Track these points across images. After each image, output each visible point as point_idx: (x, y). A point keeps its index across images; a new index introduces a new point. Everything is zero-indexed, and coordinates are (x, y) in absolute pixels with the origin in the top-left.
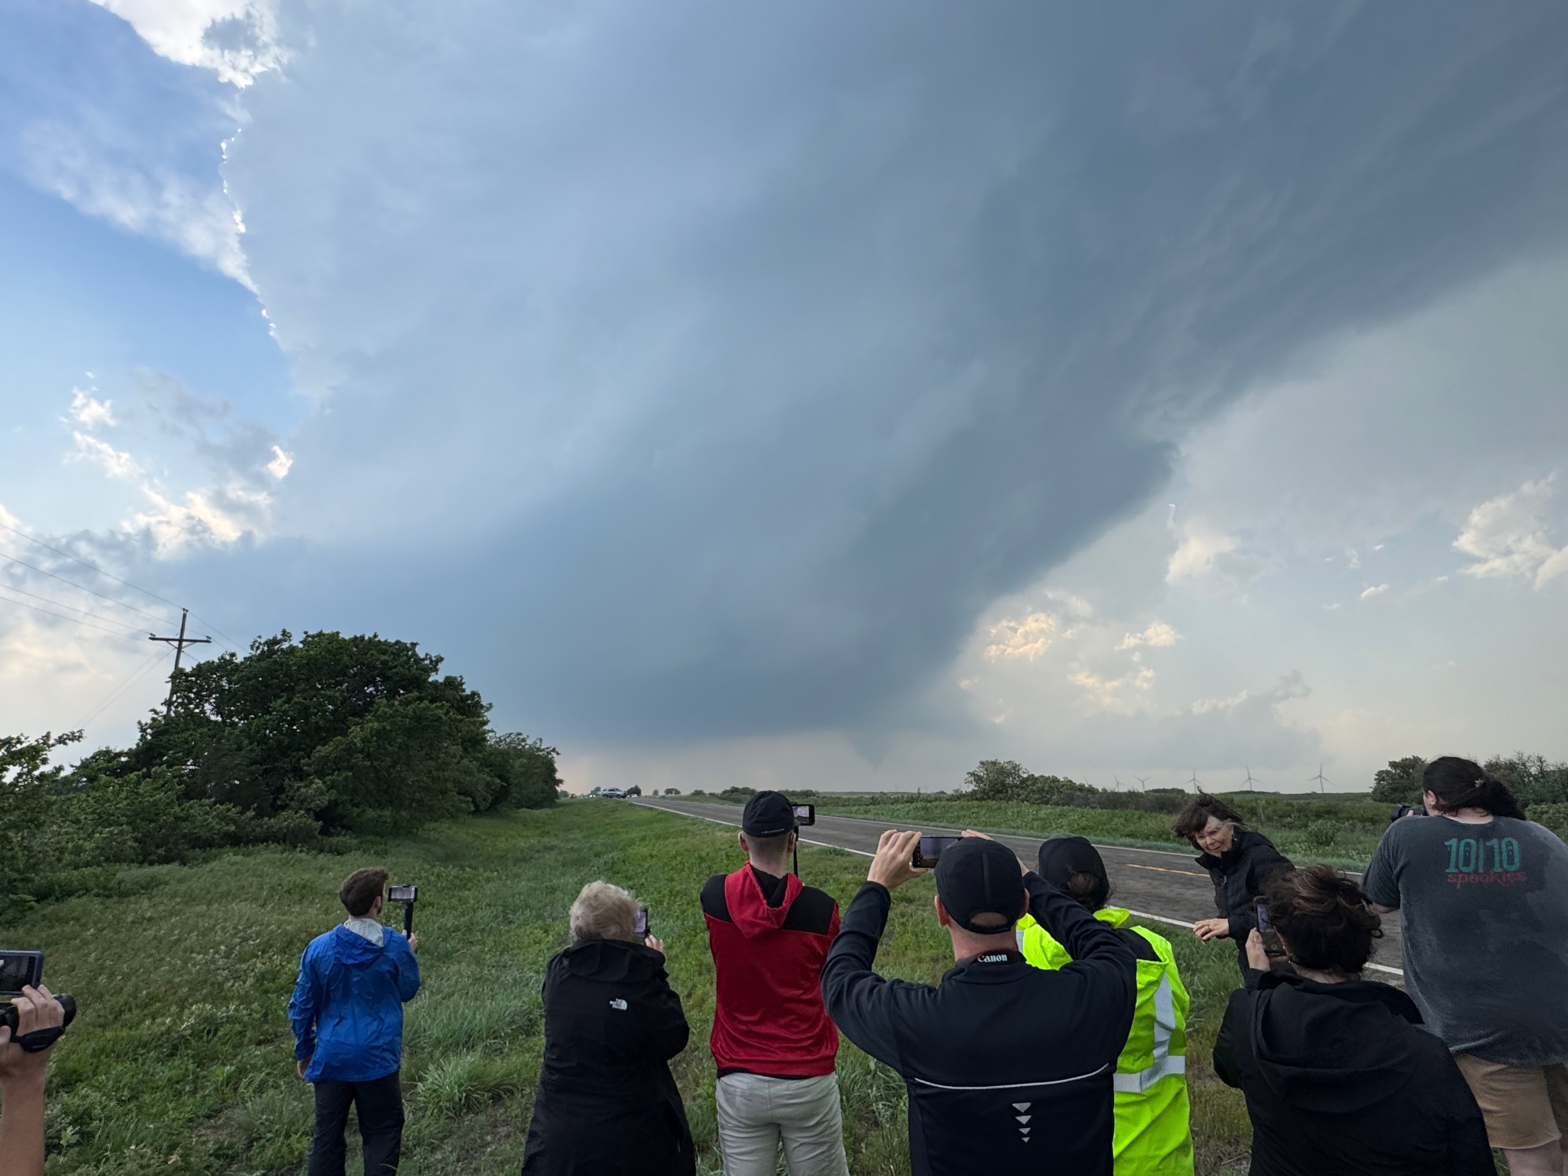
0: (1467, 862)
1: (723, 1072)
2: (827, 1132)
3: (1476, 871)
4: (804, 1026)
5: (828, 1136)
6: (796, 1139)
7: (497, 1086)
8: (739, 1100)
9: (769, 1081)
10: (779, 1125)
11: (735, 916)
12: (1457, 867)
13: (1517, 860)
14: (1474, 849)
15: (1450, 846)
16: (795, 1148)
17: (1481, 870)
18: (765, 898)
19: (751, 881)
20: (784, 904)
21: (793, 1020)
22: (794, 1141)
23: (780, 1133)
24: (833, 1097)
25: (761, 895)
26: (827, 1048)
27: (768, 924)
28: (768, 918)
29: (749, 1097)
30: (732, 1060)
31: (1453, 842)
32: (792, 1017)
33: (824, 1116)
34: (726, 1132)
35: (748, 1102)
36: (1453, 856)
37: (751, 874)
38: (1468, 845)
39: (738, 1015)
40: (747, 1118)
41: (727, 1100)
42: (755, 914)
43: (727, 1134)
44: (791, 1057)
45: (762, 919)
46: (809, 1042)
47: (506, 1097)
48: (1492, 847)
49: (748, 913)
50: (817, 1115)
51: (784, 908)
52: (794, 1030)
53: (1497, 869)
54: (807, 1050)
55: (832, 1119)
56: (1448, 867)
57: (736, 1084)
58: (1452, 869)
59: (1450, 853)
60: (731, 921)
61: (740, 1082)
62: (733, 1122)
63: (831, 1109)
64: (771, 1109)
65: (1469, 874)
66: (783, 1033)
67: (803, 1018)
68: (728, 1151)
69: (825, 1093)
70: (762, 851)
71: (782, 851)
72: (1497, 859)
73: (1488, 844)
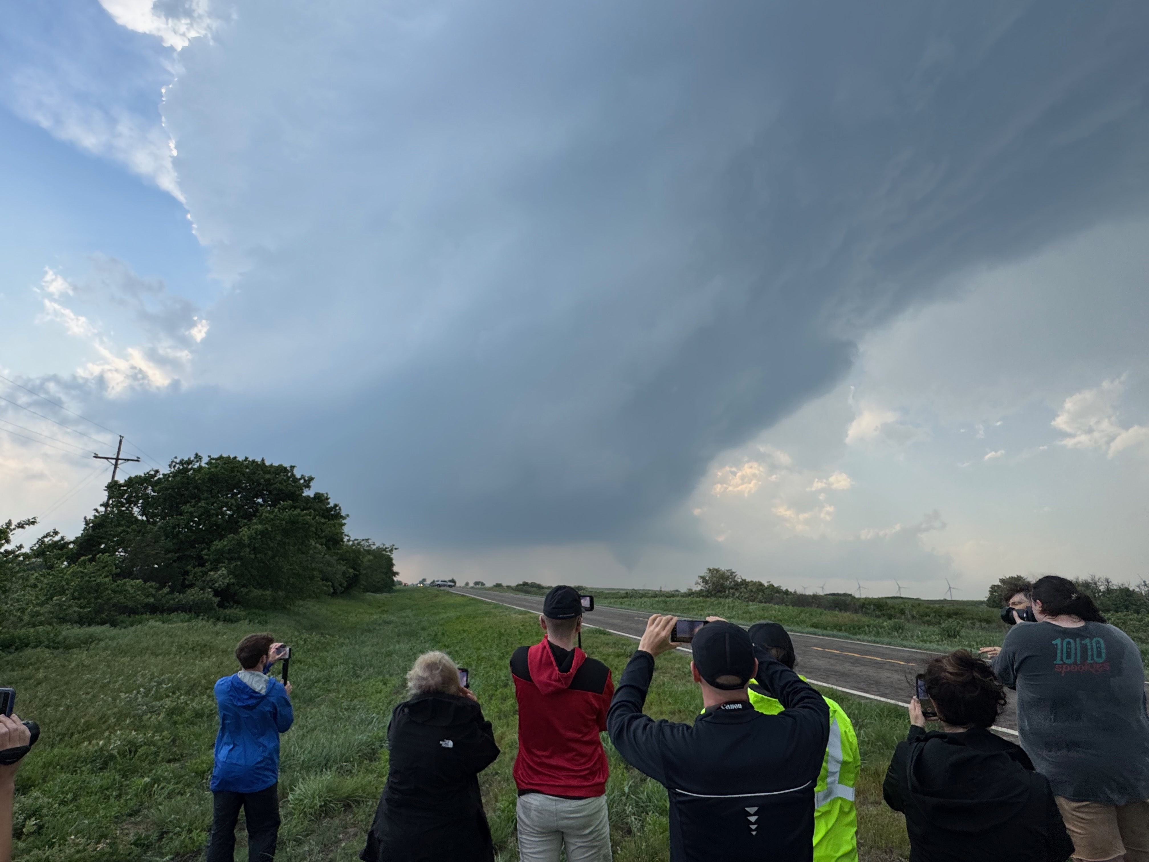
0: (1069, 656)
1: (522, 792)
2: (598, 839)
3: (1075, 663)
4: (583, 760)
5: (597, 841)
6: (574, 843)
7: (347, 798)
8: (533, 814)
9: (555, 800)
10: (563, 833)
11: (534, 677)
12: (1062, 660)
13: (1104, 655)
14: (1073, 645)
15: (1057, 645)
16: (574, 850)
17: (1079, 662)
18: (557, 666)
19: (548, 652)
20: (571, 670)
21: (575, 756)
22: (573, 844)
23: (563, 838)
24: (603, 812)
25: (554, 663)
26: (599, 777)
27: (559, 685)
28: (559, 681)
29: (540, 811)
30: (529, 784)
31: (1058, 641)
32: (574, 753)
33: (596, 827)
34: (524, 836)
35: (539, 815)
36: (1059, 651)
37: (548, 647)
38: (1069, 643)
39: (534, 750)
40: (538, 827)
41: (524, 813)
42: (550, 677)
43: (523, 838)
44: (574, 783)
45: (555, 681)
46: (587, 772)
47: (354, 806)
48: (1086, 645)
49: (544, 677)
50: (591, 825)
51: (571, 674)
52: (577, 763)
53: (1089, 661)
54: (585, 778)
55: (602, 829)
56: (1055, 659)
57: (532, 801)
58: (1058, 661)
59: (1057, 649)
60: (531, 680)
61: (535, 800)
62: (528, 829)
63: (601, 822)
64: (557, 820)
65: (1070, 665)
66: (566, 765)
67: (582, 755)
68: (524, 850)
69: (597, 810)
70: (556, 629)
71: (572, 630)
72: (1089, 653)
73: (1083, 642)
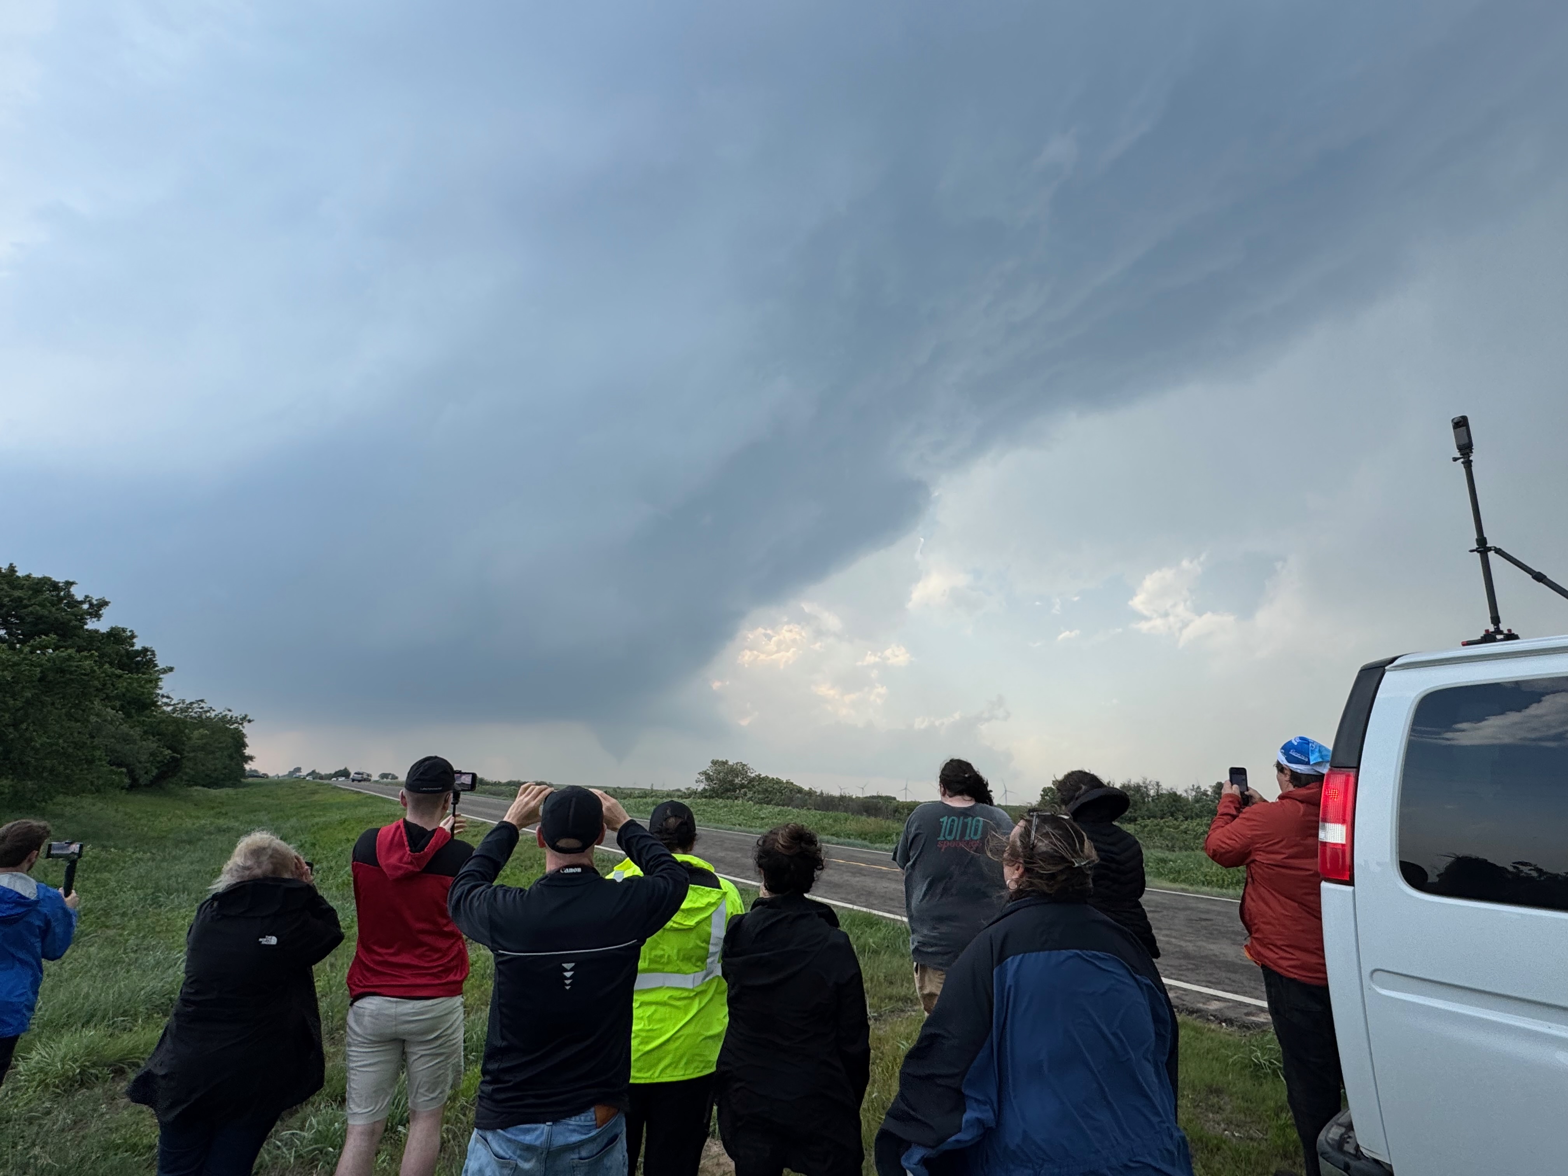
0: (950, 833)
1: (356, 998)
2: (446, 1045)
3: (955, 839)
4: (436, 956)
5: (445, 1048)
6: (416, 1052)
8: (367, 1020)
9: (396, 1002)
10: (404, 1041)
11: (382, 862)
12: (944, 836)
13: (979, 832)
14: (956, 822)
15: (943, 822)
16: (416, 1060)
17: (957, 839)
18: (410, 845)
19: (401, 832)
20: (426, 850)
21: (426, 951)
22: (415, 1054)
23: (404, 1049)
24: (455, 1016)
25: (406, 843)
26: (455, 975)
27: (410, 867)
28: (411, 863)
29: (375, 1016)
30: (365, 986)
31: (945, 819)
32: (424, 949)
33: (443, 1032)
34: (353, 1049)
35: (374, 1020)
36: (944, 828)
37: (402, 826)
38: (953, 821)
39: (375, 948)
40: (374, 1035)
41: (356, 1021)
42: (400, 860)
43: (354, 1051)
44: (419, 981)
45: (406, 863)
46: (440, 969)
48: (967, 823)
49: (394, 860)
50: (437, 1030)
51: (426, 854)
52: (428, 959)
53: (967, 838)
54: (435, 976)
55: (453, 1033)
56: (939, 837)
57: (366, 1006)
58: (941, 838)
59: (941, 826)
60: (378, 865)
61: (370, 1004)
62: (359, 1039)
63: (452, 1025)
64: (396, 1025)
65: (950, 841)
66: (415, 962)
67: (436, 950)
68: (352, 1065)
69: (447, 1012)
70: (418, 806)
71: (437, 807)
72: (968, 831)
73: (966, 820)
